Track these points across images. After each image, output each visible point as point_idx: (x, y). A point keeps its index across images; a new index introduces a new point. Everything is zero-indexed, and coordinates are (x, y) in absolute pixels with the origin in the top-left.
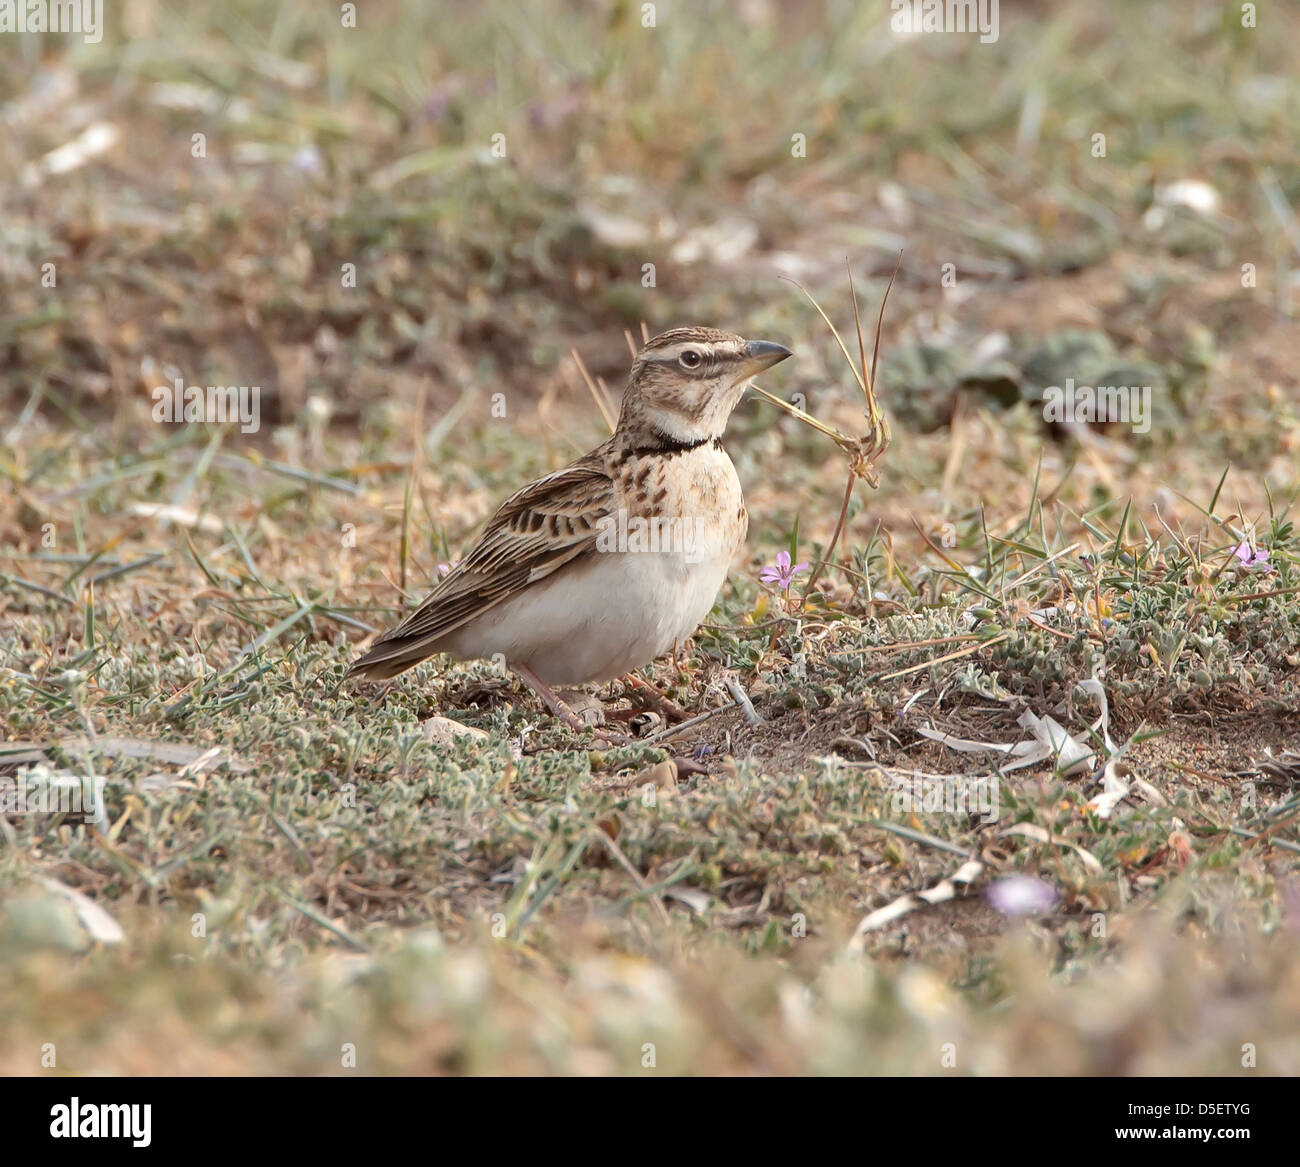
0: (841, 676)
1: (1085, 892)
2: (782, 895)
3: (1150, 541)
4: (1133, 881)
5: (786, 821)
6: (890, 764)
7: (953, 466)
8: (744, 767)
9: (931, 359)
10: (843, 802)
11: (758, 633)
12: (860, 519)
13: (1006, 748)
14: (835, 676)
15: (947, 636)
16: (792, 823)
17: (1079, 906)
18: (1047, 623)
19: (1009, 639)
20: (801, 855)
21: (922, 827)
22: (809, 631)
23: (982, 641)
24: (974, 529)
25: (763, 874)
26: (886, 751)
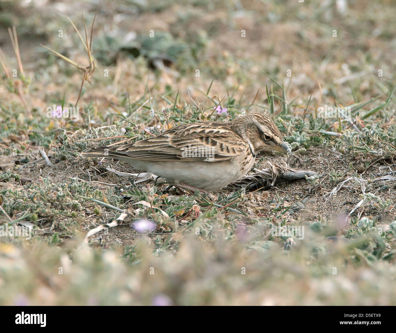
0: (79, 149)
1: (163, 225)
2: (58, 224)
3: (186, 105)
4: (180, 222)
5: (60, 199)
6: (96, 180)
7: (117, 78)
8: (46, 180)
9: (109, 41)
10: (80, 192)
11: (51, 134)
12: (86, 95)
13: (136, 175)
14: (77, 149)
15: (116, 136)
16: (62, 200)
17: (161, 230)
18: (151, 132)
19: (138, 137)
20: (65, 211)
21: (108, 202)
22: (68, 133)
23: (128, 138)
24: (125, 99)
25: (52, 217)
26: (94, 176)
